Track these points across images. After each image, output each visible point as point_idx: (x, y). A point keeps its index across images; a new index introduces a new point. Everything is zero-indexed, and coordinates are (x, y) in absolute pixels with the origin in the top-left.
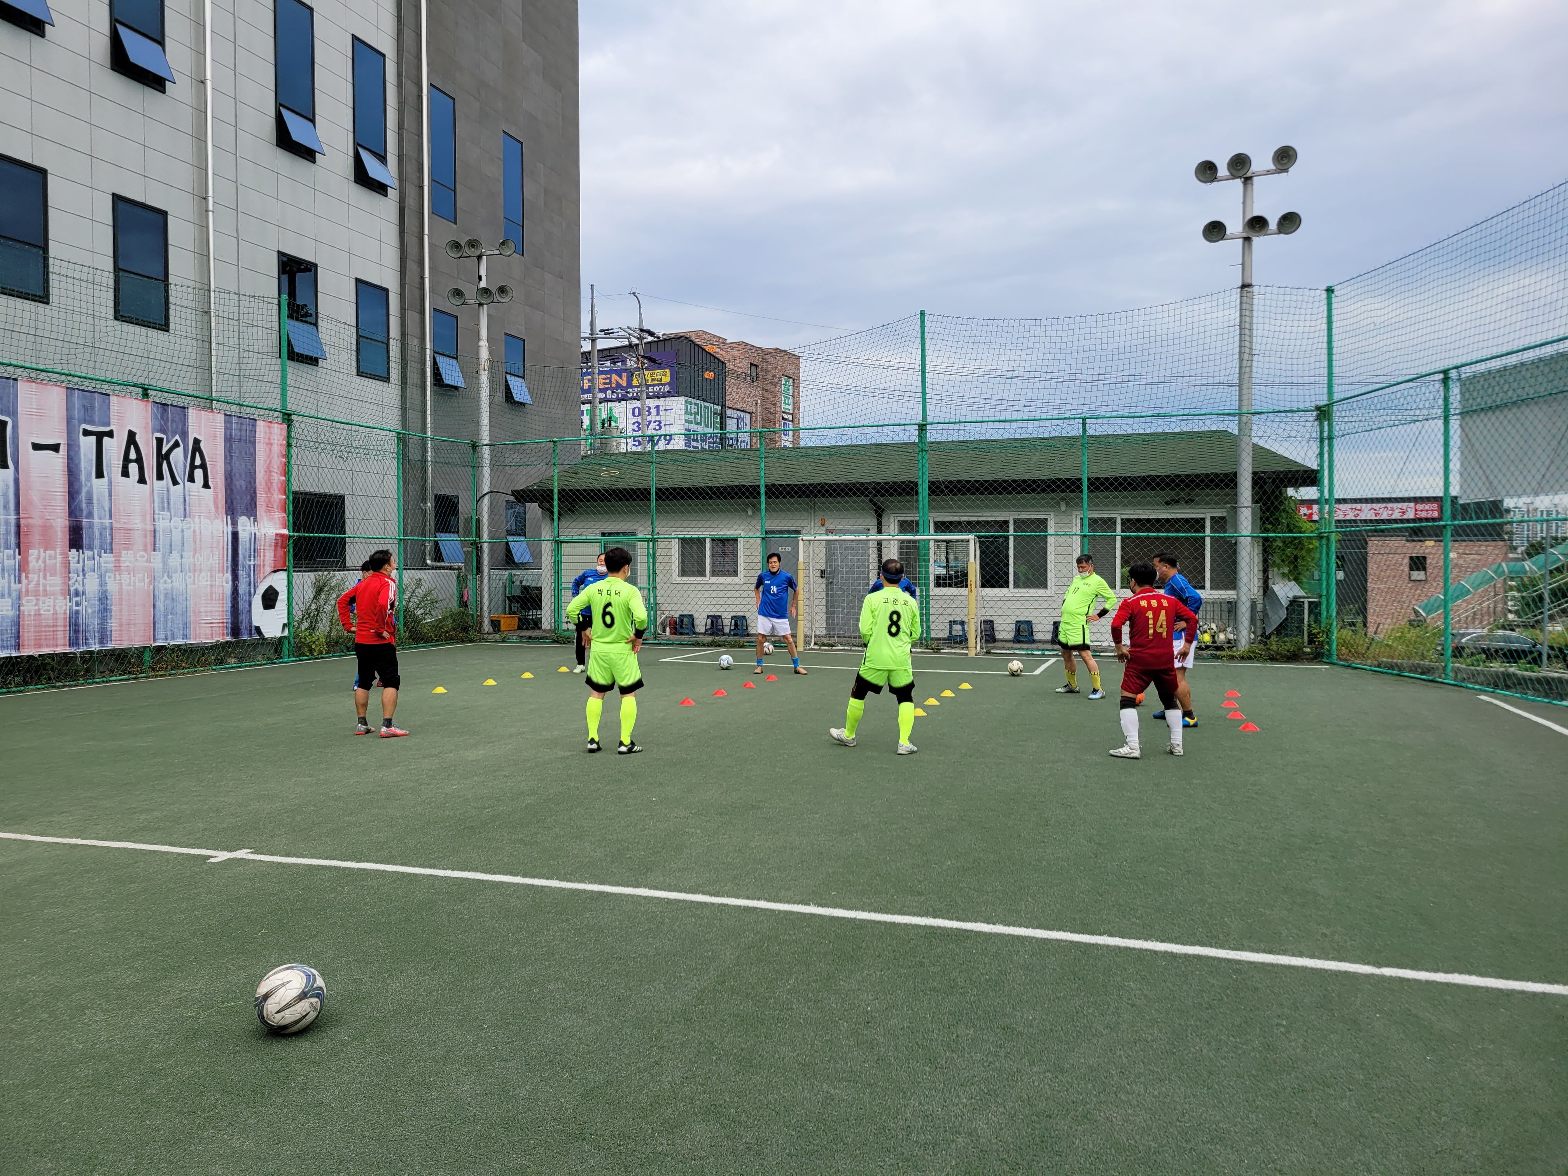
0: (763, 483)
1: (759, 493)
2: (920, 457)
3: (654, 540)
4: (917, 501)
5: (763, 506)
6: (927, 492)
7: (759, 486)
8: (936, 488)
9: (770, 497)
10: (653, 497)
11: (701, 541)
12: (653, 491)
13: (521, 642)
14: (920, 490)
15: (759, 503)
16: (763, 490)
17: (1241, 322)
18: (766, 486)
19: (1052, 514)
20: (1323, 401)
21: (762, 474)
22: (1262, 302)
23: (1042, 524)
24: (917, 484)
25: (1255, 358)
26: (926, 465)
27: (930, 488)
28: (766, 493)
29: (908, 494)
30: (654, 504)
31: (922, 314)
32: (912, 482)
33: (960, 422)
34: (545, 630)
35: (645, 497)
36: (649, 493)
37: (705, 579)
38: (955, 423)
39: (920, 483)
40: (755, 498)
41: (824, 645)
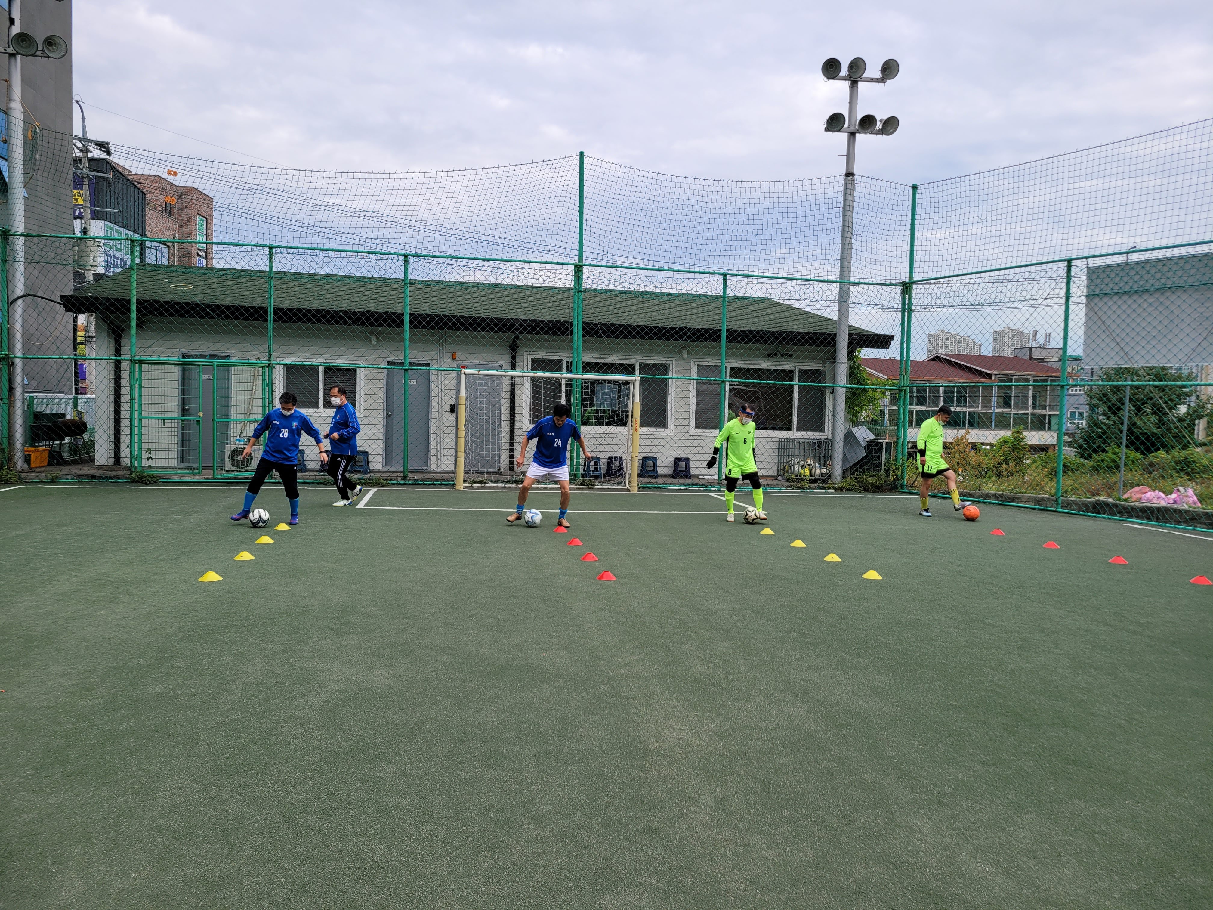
0: (407, 311)
1: (402, 321)
2: (576, 297)
3: (270, 366)
4: (572, 341)
5: (407, 336)
6: (581, 333)
7: (403, 314)
8: (590, 330)
9: (416, 327)
10: (271, 317)
11: (314, 369)
12: (271, 310)
13: (80, 483)
14: (575, 330)
15: (403, 332)
16: (407, 319)
17: (845, 205)
18: (411, 315)
19: (674, 359)
20: (906, 278)
21: (407, 301)
22: (863, 190)
23: (664, 369)
24: (572, 324)
25: (854, 237)
26: (581, 305)
27: (584, 329)
28: (411, 322)
29: (563, 333)
30: (271, 326)
31: (582, 155)
32: (567, 322)
33: (616, 267)
34: (101, 467)
35: (261, 316)
36: (266, 312)
37: (318, 411)
38: (611, 267)
39: (575, 323)
40: (398, 326)
41: (475, 482)
